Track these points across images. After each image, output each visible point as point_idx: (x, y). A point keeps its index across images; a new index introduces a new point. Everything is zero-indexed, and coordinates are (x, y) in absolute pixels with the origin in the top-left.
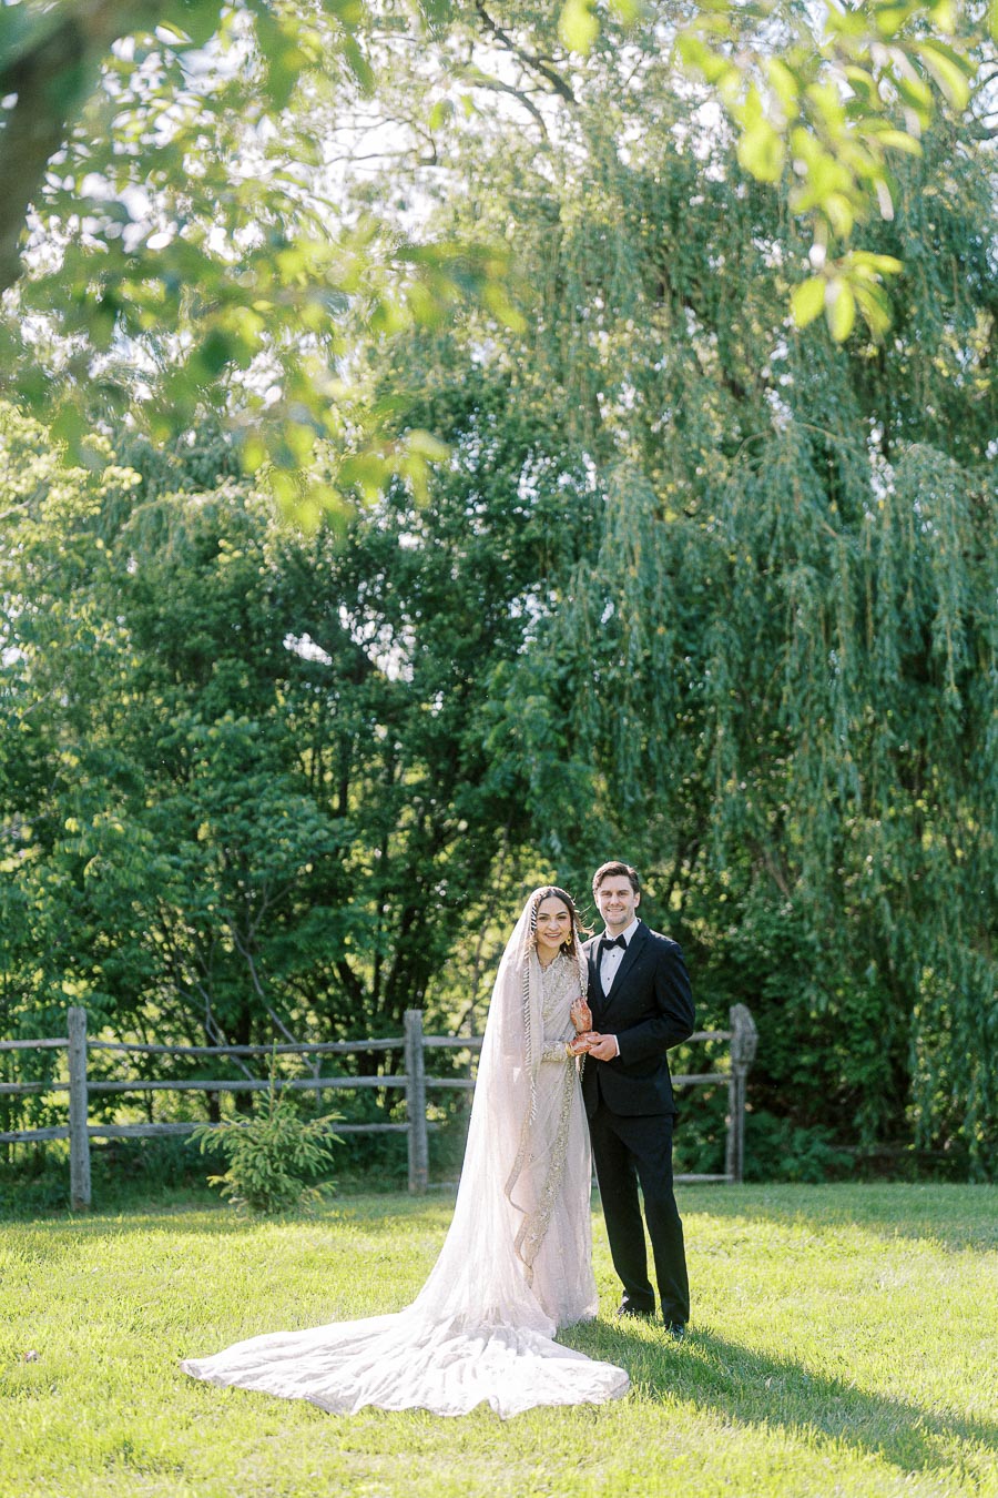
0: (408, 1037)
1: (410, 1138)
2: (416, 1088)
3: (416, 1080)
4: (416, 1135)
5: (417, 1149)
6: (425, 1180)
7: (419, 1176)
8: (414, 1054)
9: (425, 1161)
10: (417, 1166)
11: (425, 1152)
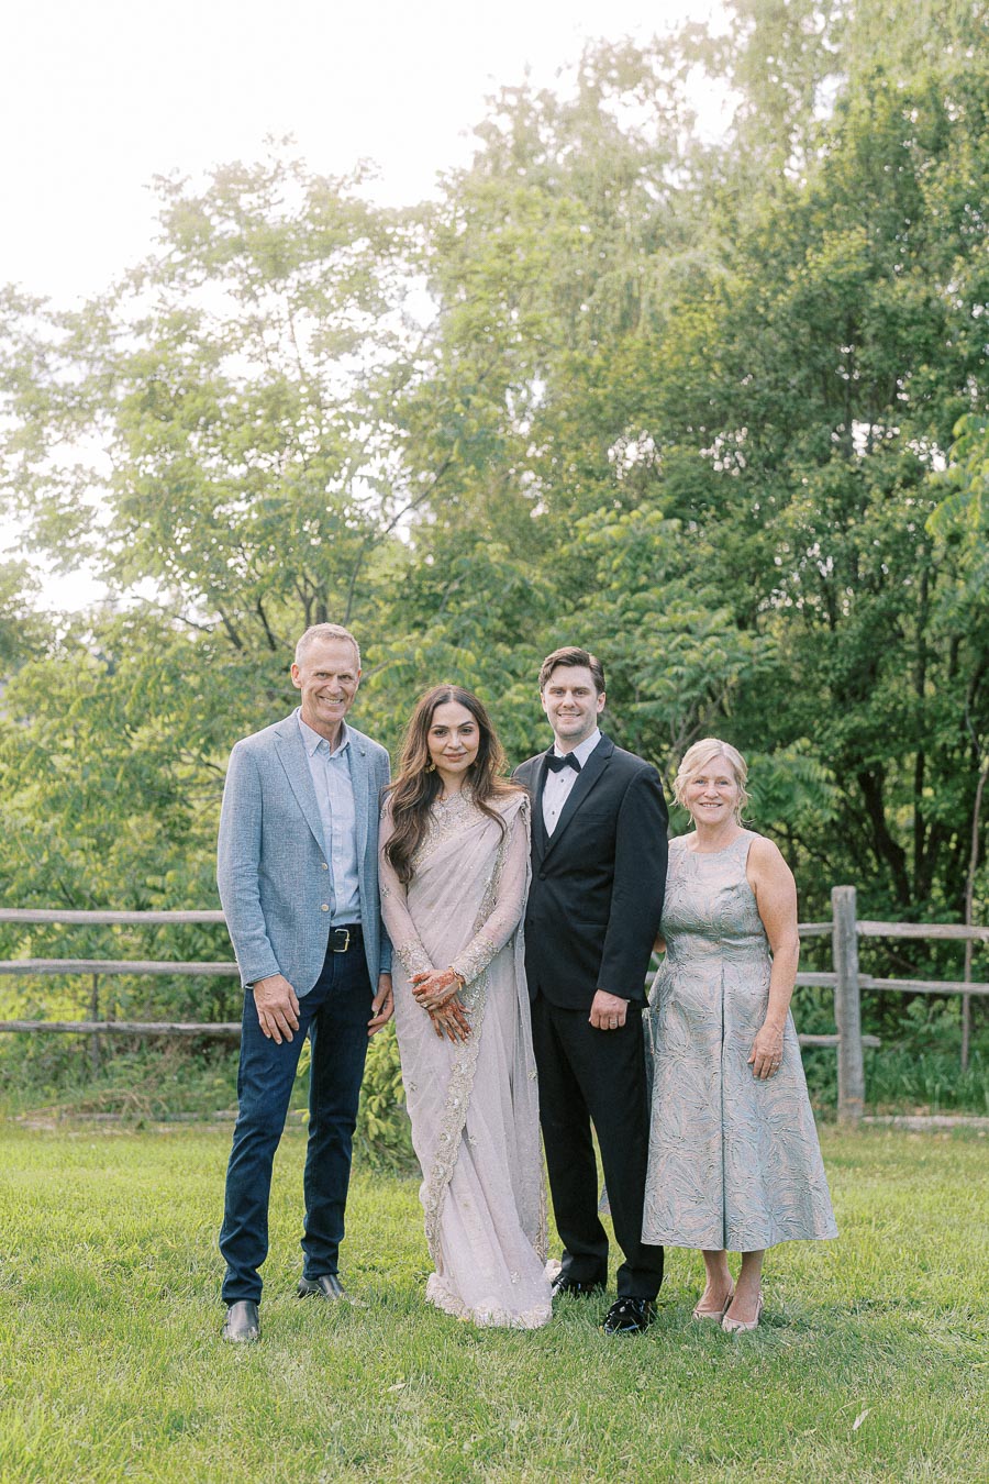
0: (836, 922)
1: (839, 1055)
2: (845, 991)
3: (846, 978)
4: (846, 1051)
5: (848, 1070)
6: (857, 1113)
7: (852, 1106)
8: (844, 943)
9: (861, 1087)
10: (847, 1094)
11: (858, 1075)
